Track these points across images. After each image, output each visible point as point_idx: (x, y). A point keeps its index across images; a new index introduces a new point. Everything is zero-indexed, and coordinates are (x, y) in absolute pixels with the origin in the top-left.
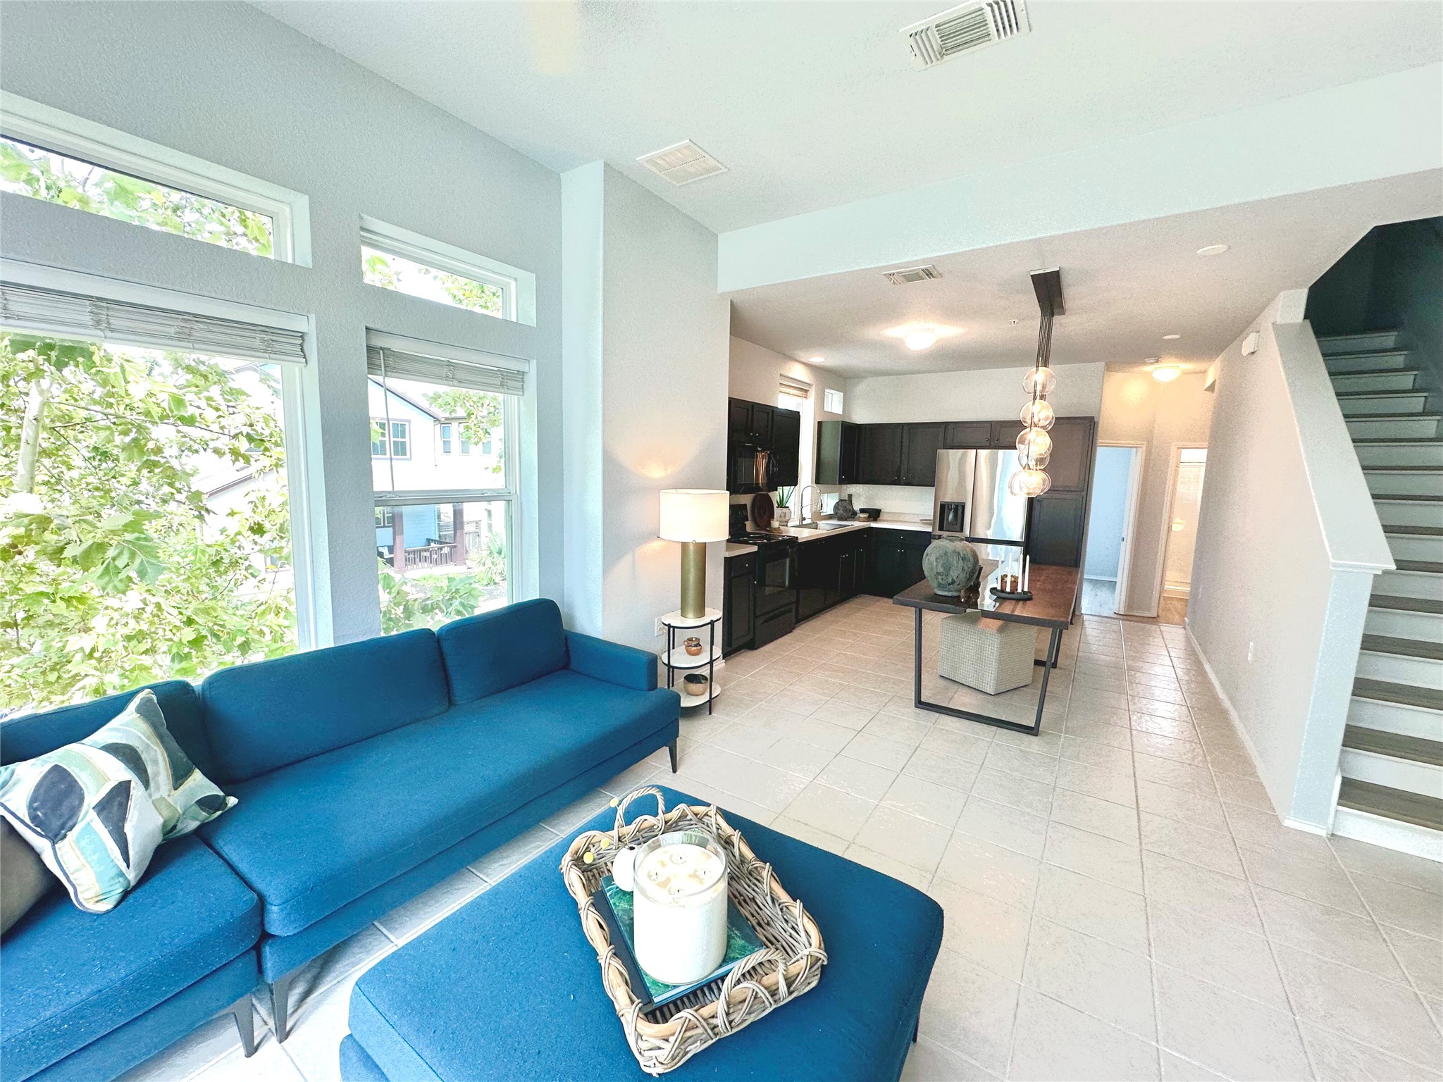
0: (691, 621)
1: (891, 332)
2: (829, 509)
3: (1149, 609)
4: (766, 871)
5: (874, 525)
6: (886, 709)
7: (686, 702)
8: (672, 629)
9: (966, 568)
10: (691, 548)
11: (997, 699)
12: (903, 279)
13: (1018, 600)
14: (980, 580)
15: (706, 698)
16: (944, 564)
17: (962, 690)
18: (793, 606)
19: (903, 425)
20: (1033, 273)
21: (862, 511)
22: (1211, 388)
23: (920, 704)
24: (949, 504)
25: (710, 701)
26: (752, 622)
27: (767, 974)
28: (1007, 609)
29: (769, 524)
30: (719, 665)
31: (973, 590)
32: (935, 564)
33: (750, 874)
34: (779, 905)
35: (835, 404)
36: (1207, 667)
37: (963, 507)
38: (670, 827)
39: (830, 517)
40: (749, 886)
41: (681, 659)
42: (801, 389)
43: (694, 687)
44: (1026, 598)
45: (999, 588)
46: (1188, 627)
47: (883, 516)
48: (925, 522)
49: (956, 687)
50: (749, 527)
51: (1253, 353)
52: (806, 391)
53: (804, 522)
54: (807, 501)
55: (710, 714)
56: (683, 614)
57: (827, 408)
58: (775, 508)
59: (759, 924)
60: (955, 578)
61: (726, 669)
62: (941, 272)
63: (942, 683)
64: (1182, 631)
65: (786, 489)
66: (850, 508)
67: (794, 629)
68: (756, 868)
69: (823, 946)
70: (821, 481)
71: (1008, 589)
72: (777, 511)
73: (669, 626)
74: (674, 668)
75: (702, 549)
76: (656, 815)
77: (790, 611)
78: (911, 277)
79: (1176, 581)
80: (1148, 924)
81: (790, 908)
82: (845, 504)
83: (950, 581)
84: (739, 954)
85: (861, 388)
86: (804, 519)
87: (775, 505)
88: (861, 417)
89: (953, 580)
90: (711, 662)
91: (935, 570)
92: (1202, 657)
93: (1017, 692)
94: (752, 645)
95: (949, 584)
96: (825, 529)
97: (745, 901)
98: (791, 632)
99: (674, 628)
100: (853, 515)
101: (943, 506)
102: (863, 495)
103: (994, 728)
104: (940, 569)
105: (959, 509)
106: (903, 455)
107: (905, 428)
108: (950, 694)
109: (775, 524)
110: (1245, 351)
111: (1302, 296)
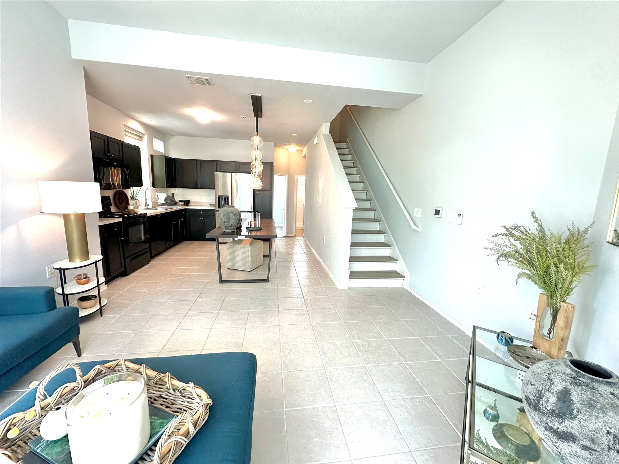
0: (78, 263)
1: (189, 111)
2: (162, 200)
3: (293, 234)
4: (167, 378)
5: (187, 207)
6: (207, 288)
7: (83, 313)
8: (62, 271)
9: (236, 219)
10: (72, 217)
11: (252, 272)
12: (195, 82)
13: (257, 230)
14: (241, 224)
15: (98, 307)
16: (227, 217)
17: (238, 272)
18: (148, 250)
19: (197, 160)
20: (252, 95)
21: (180, 201)
22: (305, 157)
23: (222, 281)
24: (222, 197)
25: (100, 309)
26: (123, 261)
27: (179, 430)
28: (254, 234)
29: (127, 208)
30: (103, 288)
31: (239, 228)
32: (223, 218)
33: (156, 384)
34: (178, 391)
35: (159, 146)
36: (312, 249)
37: (228, 198)
38: (87, 383)
39: (163, 205)
40: (156, 391)
41: (72, 288)
42: (139, 136)
43: (86, 303)
44: (260, 229)
45: (249, 226)
46: (304, 237)
47: (191, 204)
48: (211, 205)
49: (235, 271)
50: (113, 209)
51: (317, 143)
52: (141, 137)
53: (148, 207)
54: (149, 195)
55: (102, 316)
56: (71, 260)
57: (155, 148)
58: (130, 200)
59: (167, 407)
60: (232, 223)
61: (108, 290)
62: (214, 83)
63: (229, 271)
64: (303, 239)
65: (136, 189)
66: (174, 200)
67: (150, 261)
68: (160, 379)
69: (208, 397)
70: (156, 185)
71: (253, 227)
72: (131, 202)
73: (60, 269)
74: (67, 295)
75: (82, 218)
76: (75, 380)
77: (146, 252)
78: (200, 82)
79: (299, 223)
80: (314, 332)
81: (186, 389)
82: (170, 198)
83: (230, 225)
84: (160, 428)
85: (173, 140)
86: (148, 205)
87: (129, 198)
88: (174, 155)
89: (232, 224)
90: (98, 286)
91: (223, 221)
92: (310, 246)
93: (258, 268)
94: (124, 274)
95: (230, 227)
96: (160, 210)
97: (155, 400)
98: (148, 263)
99: (64, 270)
100: (176, 203)
101: (219, 198)
102: (179, 194)
103: (253, 283)
104: (226, 220)
105: (226, 199)
106: (198, 175)
107: (198, 162)
108: (233, 275)
109: (131, 207)
110: (315, 143)
111: (328, 125)
